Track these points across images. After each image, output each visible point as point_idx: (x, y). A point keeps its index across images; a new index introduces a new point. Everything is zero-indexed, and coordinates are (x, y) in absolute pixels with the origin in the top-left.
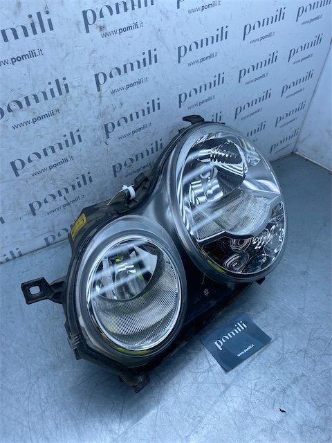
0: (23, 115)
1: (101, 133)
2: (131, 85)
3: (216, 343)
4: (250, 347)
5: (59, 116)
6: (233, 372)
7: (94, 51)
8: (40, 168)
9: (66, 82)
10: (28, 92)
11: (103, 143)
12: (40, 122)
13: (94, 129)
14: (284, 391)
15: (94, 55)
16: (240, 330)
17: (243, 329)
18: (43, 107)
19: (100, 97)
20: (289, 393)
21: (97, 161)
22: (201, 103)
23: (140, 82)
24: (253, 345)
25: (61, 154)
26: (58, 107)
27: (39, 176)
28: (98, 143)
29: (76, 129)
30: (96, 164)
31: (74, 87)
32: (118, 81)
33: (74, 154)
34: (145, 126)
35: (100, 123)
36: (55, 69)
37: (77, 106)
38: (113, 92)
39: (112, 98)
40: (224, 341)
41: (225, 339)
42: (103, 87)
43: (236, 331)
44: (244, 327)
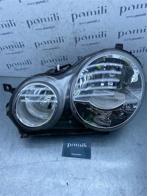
0: (40, 26)
1: (73, 41)
2: (90, 22)
3: (68, 144)
4: (79, 155)
5: (54, 29)
6: (64, 158)
7: (72, 3)
8: (46, 48)
9: (58, 15)
10: (42, 17)
11: (74, 45)
12: (46, 30)
13: (70, 38)
14: (76, 179)
15: (72, 5)
16: (82, 146)
17: (84, 146)
18: (48, 24)
19: (74, 25)
20: (77, 181)
21: (71, 52)
22: (133, 39)
23: (95, 21)
24: (81, 155)
25: (55, 45)
26: (54, 25)
27: (45, 51)
28: (71, 45)
29: (61, 36)
30: (70, 54)
31: (62, 18)
32: (83, 19)
33: (60, 46)
34: (97, 43)
35: (73, 36)
36: (53, 9)
37: (62, 27)
38: (80, 24)
39: (80, 26)
40: (72, 145)
41: (73, 145)
42: (76, 21)
43: (81, 145)
44: (85, 146)
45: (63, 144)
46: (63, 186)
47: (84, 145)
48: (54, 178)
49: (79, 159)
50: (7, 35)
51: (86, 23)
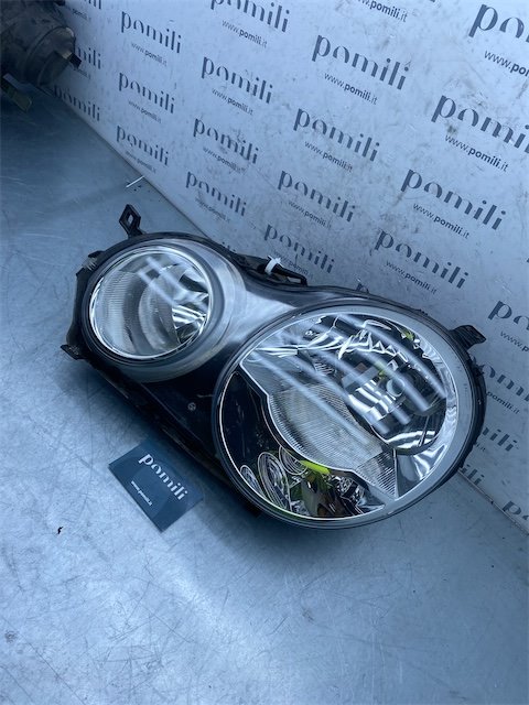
0: (320, 141)
1: (373, 236)
2: (443, 222)
3: (149, 456)
4: (147, 500)
5: (348, 174)
6: (109, 474)
7: (426, 145)
8: (299, 204)
9: (377, 149)
10: (339, 126)
11: (368, 250)
12: (329, 162)
13: (369, 224)
14: (87, 538)
15: (423, 149)
16: (173, 489)
17: (176, 494)
18: (341, 151)
19: (400, 198)
20: (85, 544)
21: (349, 259)
23: (457, 229)
24: (150, 504)
25: (326, 213)
26: (353, 164)
27: (293, 210)
28: (363, 242)
29: (353, 203)
30: (346, 262)
31: (381, 161)
32: (428, 200)
33: (335, 225)
34: (427, 286)
35: (379, 223)
36: (376, 128)
37: (370, 183)
38: (416, 207)
39: (412, 213)
40: (153, 467)
41: (156, 468)
42: (410, 191)
43: (171, 484)
44: (179, 495)
45: (135, 445)
46: (46, 526)
47: (179, 492)
48: (45, 493)
49: (138, 507)
50: (236, 109)
51: (430, 215)
